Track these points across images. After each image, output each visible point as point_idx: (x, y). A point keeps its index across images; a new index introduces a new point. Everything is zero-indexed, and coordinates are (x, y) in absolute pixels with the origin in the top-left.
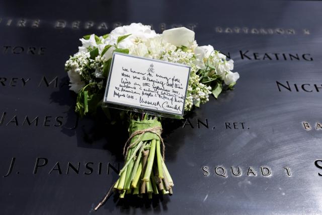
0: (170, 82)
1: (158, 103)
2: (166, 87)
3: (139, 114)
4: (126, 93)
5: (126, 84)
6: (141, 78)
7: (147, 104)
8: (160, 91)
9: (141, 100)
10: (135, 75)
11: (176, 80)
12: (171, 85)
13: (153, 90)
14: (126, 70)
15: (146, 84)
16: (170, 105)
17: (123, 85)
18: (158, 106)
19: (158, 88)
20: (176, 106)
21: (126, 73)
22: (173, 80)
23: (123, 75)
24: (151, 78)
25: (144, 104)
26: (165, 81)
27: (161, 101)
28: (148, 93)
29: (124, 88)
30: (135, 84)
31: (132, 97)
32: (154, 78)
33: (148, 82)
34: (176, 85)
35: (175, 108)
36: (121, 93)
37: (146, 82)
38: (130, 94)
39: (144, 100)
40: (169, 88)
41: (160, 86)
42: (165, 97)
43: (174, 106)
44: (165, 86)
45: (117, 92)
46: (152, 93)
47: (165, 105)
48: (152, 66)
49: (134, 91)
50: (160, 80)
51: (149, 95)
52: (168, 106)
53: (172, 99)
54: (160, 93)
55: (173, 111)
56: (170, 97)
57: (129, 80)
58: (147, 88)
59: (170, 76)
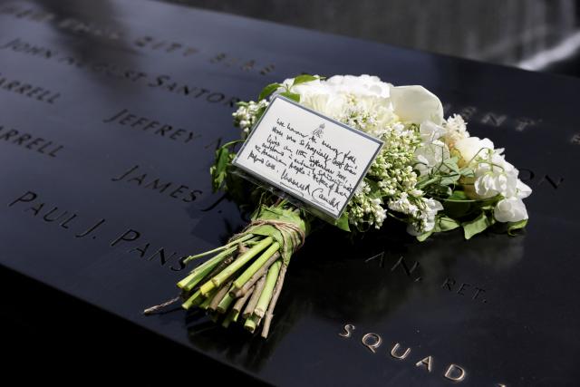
0: (340, 159)
1: (308, 187)
2: (330, 165)
3: (273, 195)
4: (266, 158)
5: (272, 145)
6: (298, 142)
7: (290, 184)
8: (318, 169)
9: (284, 176)
10: (291, 134)
11: (351, 158)
12: (340, 164)
13: (308, 163)
14: (282, 124)
15: (302, 153)
16: (325, 195)
17: (268, 144)
18: (305, 192)
19: (316, 163)
20: (334, 199)
21: (279, 128)
22: (346, 156)
23: (274, 130)
24: (312, 145)
25: (285, 182)
26: (332, 155)
27: (314, 185)
28: (299, 166)
29: (267, 151)
30: (286, 148)
31: (273, 167)
32: (317, 146)
33: (305, 150)
34: (347, 165)
35: (332, 203)
36: (260, 156)
37: (303, 148)
38: (272, 162)
39: (289, 177)
40: (335, 168)
41: (322, 161)
42: (322, 181)
43: (330, 199)
44: (330, 163)
45: (255, 153)
46: (305, 169)
47: (317, 194)
48: (322, 127)
49: (280, 157)
50: (325, 150)
51: (299, 170)
52: (321, 197)
53: (331, 187)
54: (316, 172)
55: (327, 207)
56: (330, 183)
57: (280, 139)
58: (300, 158)
59: (343, 149)
